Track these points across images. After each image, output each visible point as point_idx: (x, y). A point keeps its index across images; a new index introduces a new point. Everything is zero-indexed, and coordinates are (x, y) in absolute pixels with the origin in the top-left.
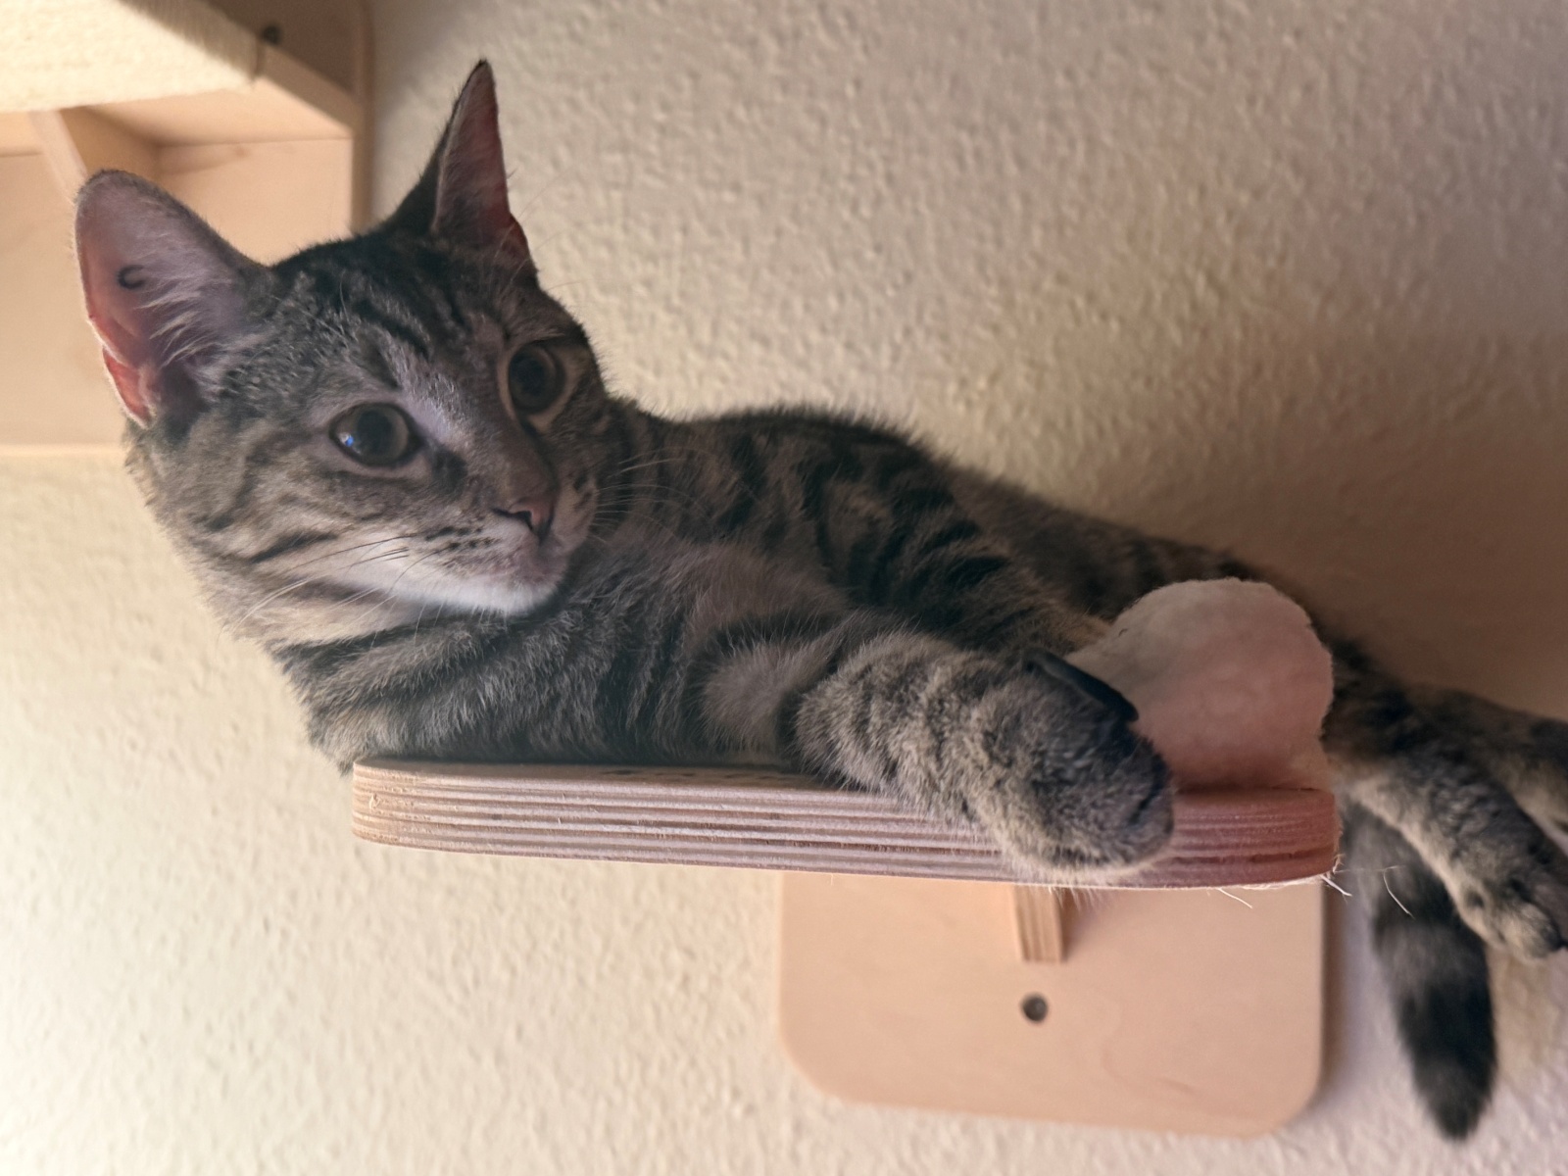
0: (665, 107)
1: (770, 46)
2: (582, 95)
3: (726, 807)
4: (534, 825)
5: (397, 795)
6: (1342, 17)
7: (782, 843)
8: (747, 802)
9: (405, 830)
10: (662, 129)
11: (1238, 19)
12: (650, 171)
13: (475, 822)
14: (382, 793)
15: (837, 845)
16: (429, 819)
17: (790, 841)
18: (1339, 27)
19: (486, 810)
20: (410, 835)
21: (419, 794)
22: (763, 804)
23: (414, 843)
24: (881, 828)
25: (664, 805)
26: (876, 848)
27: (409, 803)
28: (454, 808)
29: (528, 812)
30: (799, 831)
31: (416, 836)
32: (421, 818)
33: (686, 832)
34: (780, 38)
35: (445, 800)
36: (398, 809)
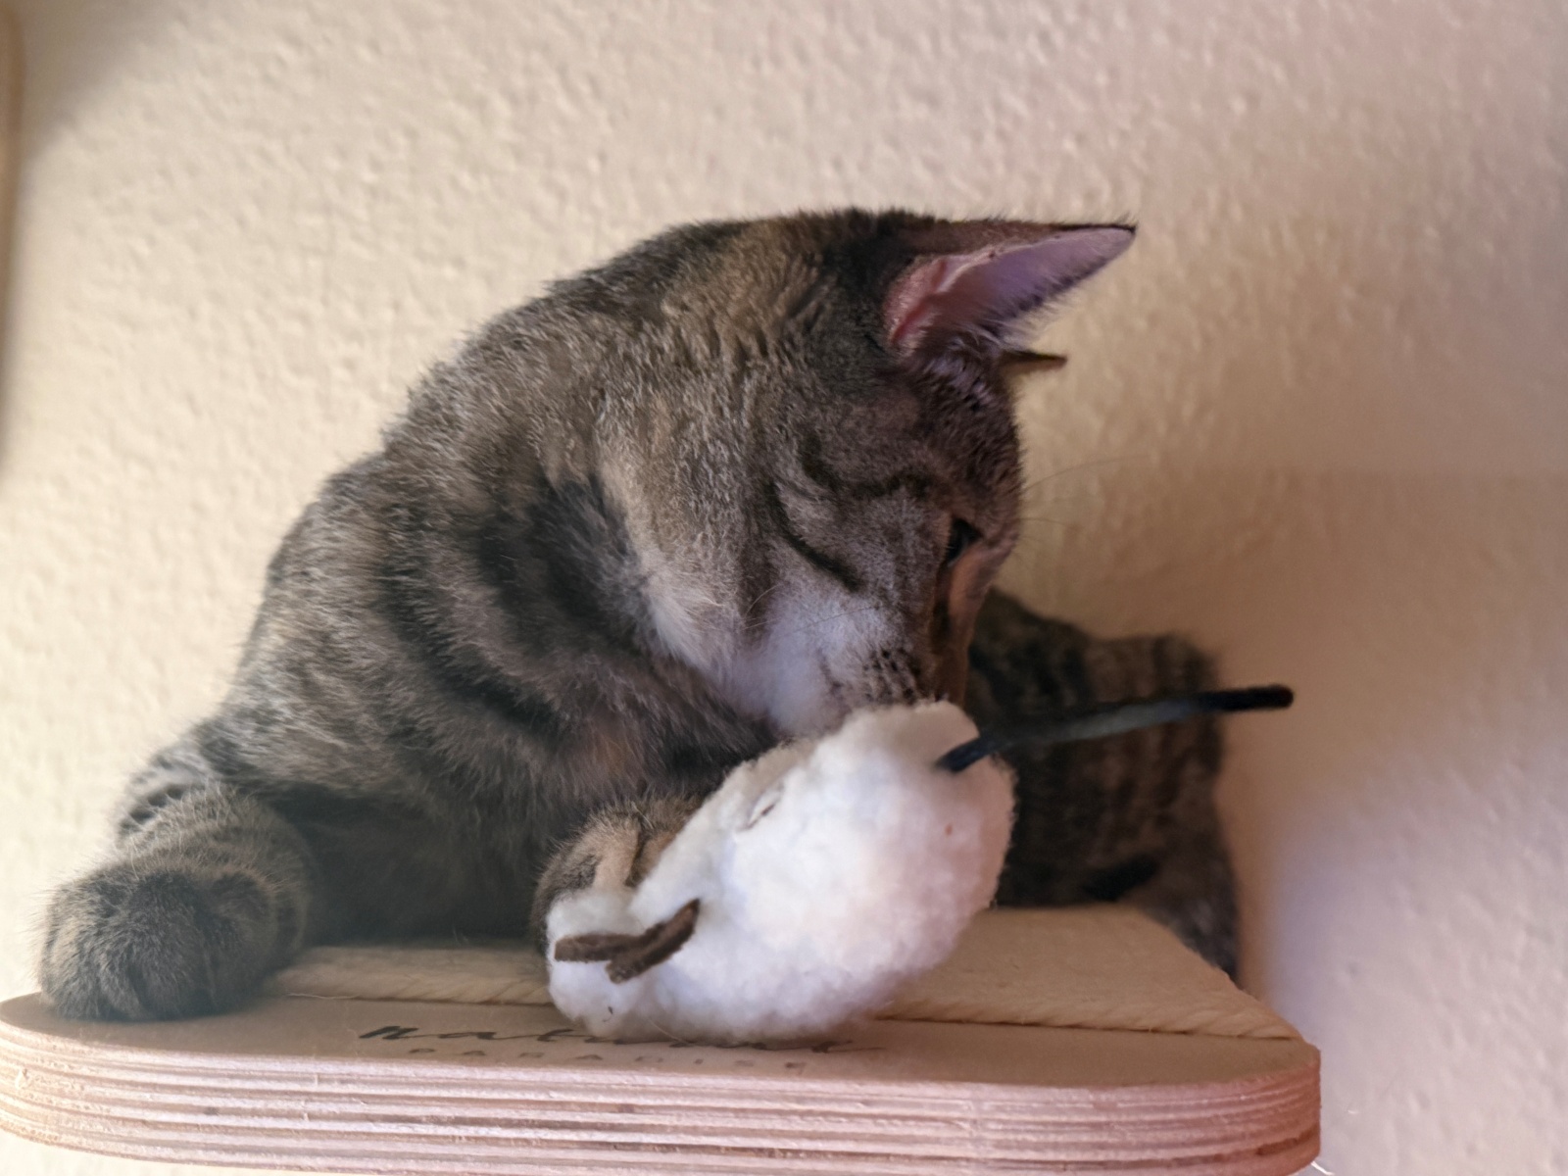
0: (376, 166)
1: (501, 107)
2: (275, 147)
3: (556, 1096)
4: (269, 1123)
5: (60, 1073)
6: (1127, 126)
7: (635, 1147)
8: (587, 1089)
9: (70, 1125)
10: (373, 192)
11: (1017, 120)
12: (357, 238)
13: (179, 1118)
14: (36, 1068)
15: (715, 1149)
16: (108, 1111)
17: (648, 1145)
18: (1123, 135)
19: (197, 1101)
20: (76, 1133)
21: (93, 1074)
22: (609, 1090)
23: (84, 1145)
24: (777, 1124)
25: (464, 1094)
26: (770, 1153)
27: (77, 1087)
28: (147, 1096)
29: (259, 1104)
30: (660, 1129)
31: (86, 1134)
32: (95, 1109)
33: (496, 1132)
34: (513, 99)
35: (134, 1085)
36: (61, 1094)
